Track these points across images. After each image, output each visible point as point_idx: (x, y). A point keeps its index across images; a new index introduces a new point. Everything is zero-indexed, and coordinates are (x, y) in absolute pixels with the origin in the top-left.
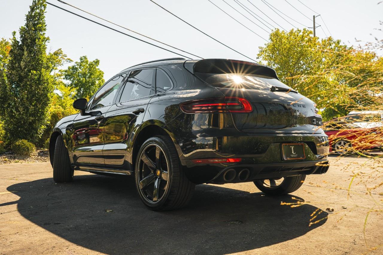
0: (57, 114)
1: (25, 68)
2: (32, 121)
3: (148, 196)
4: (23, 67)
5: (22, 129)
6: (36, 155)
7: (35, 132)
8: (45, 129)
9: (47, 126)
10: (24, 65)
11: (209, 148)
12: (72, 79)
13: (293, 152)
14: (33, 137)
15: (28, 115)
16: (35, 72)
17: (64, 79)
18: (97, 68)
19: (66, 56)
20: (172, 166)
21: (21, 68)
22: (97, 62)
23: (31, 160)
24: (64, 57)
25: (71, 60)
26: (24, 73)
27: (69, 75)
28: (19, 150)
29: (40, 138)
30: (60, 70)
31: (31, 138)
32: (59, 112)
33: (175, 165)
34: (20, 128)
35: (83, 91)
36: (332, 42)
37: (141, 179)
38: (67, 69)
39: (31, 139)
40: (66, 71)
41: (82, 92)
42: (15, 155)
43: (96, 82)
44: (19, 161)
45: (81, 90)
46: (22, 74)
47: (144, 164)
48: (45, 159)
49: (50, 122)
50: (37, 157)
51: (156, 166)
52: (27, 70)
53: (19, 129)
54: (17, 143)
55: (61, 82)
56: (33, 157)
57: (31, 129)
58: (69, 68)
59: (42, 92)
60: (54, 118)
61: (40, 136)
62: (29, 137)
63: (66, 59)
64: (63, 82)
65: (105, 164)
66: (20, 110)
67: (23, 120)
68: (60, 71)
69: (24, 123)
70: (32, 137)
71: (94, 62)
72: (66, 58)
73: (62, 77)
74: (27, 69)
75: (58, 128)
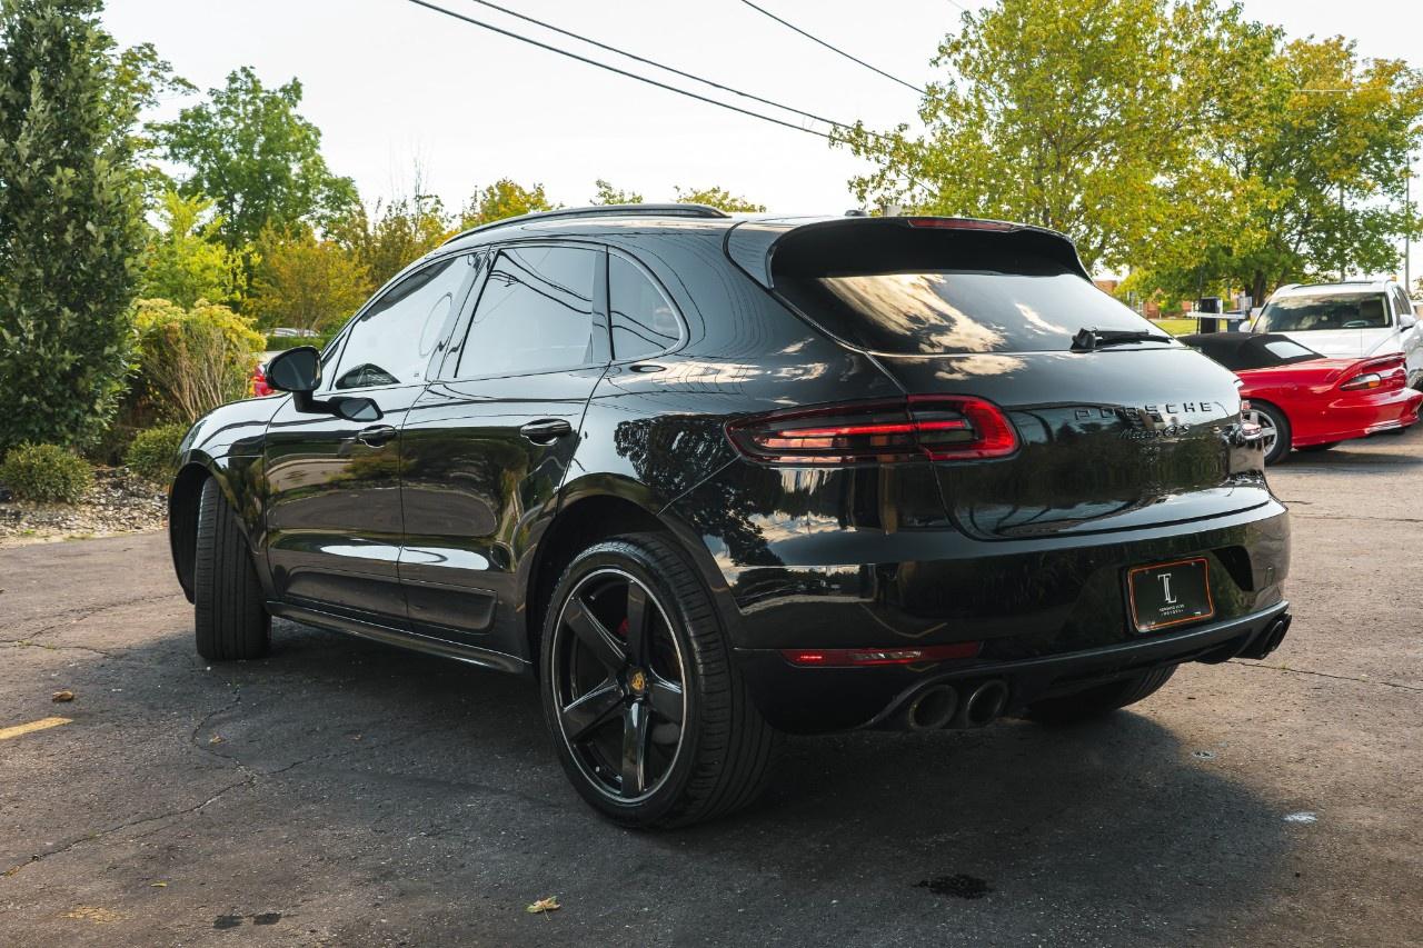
0: (166, 332)
1: (31, 158)
2: (73, 365)
3: (598, 769)
4: (25, 153)
5: (35, 399)
6: (96, 501)
7: (85, 407)
8: (125, 394)
9: (129, 380)
10: (28, 147)
11: (844, 592)
12: (197, 159)
13: (1168, 599)
14: (79, 429)
15: (57, 345)
16: (73, 171)
17: (165, 157)
18: (292, 112)
19: (170, 70)
20: (701, 669)
21: (17, 158)
22: (294, 91)
23: (82, 524)
24: (161, 73)
25: (190, 86)
26: (31, 178)
27: (183, 145)
28: (30, 484)
29: (107, 428)
30: (147, 122)
31: (73, 431)
32: (171, 324)
33: (713, 666)
34: (25, 393)
35: (243, 205)
36: (1213, 15)
37: (567, 701)
38: (173, 117)
39: (71, 436)
40: (171, 129)
41: (237, 208)
42: (19, 504)
43: (289, 170)
44: (38, 532)
45: (233, 200)
46: (23, 180)
47: (576, 638)
48: (134, 518)
49: (139, 366)
50: (101, 508)
51: (628, 655)
52: (41, 167)
53: (25, 399)
54: (21, 459)
55: (157, 171)
56: (88, 508)
57: (70, 397)
58: (184, 117)
59: (105, 251)
60: (154, 350)
61: (105, 425)
62: (64, 428)
63: (170, 80)
64: (164, 172)
65: (408, 618)
66: (23, 326)
67: (38, 363)
68: (147, 126)
69: (43, 375)
70: (75, 426)
71: (283, 90)
72: (169, 76)
73: (157, 151)
74: (39, 162)
75: (203, 449)
